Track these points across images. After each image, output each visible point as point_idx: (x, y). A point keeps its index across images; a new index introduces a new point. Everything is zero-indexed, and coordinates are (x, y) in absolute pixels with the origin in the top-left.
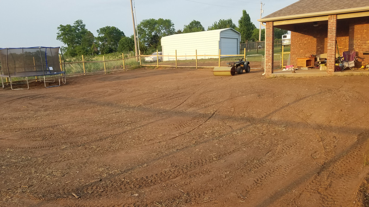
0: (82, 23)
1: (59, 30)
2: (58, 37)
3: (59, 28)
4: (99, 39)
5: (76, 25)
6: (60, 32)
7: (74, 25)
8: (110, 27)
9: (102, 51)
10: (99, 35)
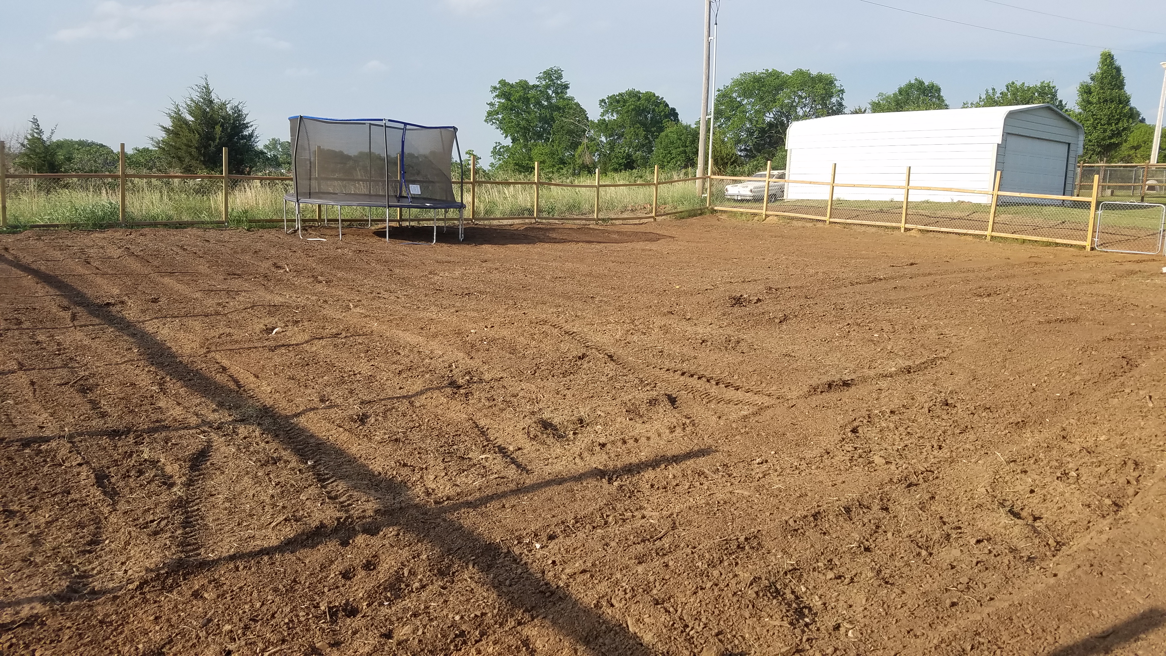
0: (560, 77)
1: (495, 94)
2: (490, 114)
3: (495, 88)
4: (603, 126)
5: (544, 83)
6: (497, 100)
7: (538, 83)
8: (639, 92)
9: (605, 164)
10: (603, 115)
